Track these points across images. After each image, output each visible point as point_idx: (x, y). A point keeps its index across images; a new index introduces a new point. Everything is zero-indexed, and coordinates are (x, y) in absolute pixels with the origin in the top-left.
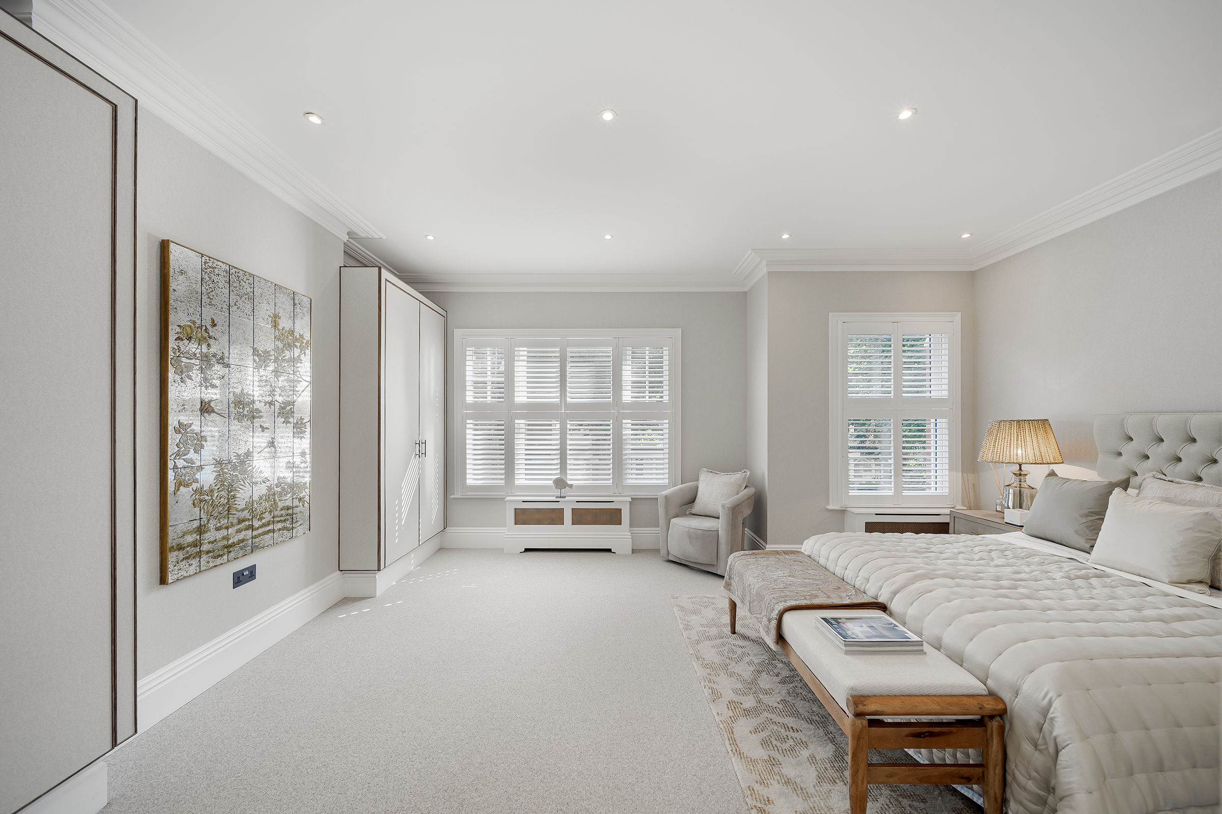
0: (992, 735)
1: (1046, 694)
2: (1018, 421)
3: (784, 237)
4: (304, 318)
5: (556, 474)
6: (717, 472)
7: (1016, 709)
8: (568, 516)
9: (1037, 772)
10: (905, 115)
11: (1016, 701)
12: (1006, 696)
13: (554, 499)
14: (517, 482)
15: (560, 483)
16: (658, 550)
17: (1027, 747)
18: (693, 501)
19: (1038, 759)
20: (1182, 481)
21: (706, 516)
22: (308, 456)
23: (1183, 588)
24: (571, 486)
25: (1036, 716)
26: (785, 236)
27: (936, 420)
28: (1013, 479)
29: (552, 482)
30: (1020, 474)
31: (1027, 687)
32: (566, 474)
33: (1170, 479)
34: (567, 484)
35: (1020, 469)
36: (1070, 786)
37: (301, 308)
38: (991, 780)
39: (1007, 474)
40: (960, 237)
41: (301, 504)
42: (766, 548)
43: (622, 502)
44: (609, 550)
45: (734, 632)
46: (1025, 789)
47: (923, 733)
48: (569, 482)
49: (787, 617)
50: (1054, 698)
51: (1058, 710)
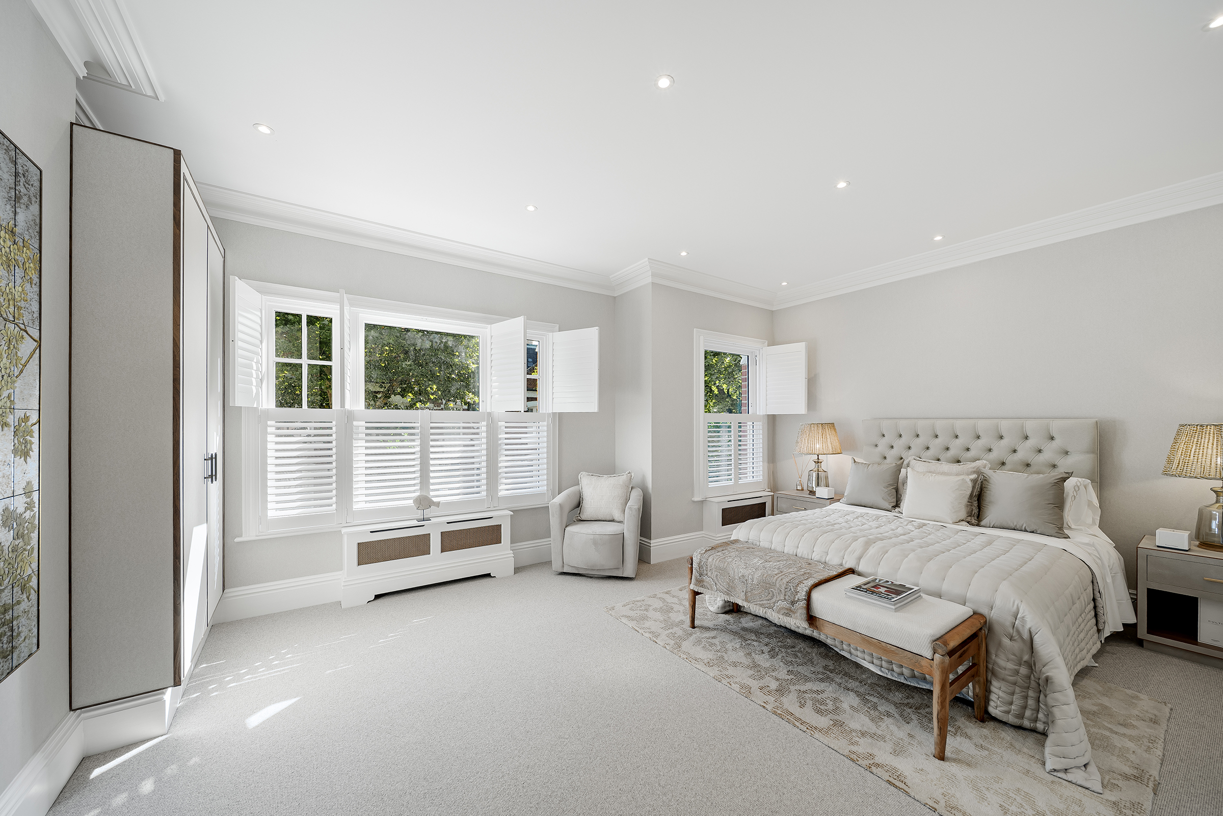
0: (982, 641)
1: (1014, 603)
2: (822, 424)
3: (682, 254)
4: (31, 207)
5: (414, 491)
6: (599, 475)
7: (994, 617)
8: (435, 543)
9: (1014, 655)
10: (842, 185)
11: (992, 613)
12: (984, 611)
13: (415, 523)
14: (356, 507)
15: (424, 502)
16: (549, 563)
17: (1006, 641)
18: (579, 505)
19: (1016, 646)
20: (930, 461)
21: (595, 521)
22: (35, 496)
23: (959, 525)
24: (438, 504)
25: (1010, 619)
26: (684, 254)
27: (753, 423)
28: (813, 466)
29: (411, 501)
30: (818, 462)
31: (998, 602)
32: (428, 490)
33: (924, 460)
34: (433, 502)
35: (818, 459)
36: (1050, 655)
37: (27, 186)
38: (981, 671)
39: (809, 462)
40: (781, 284)
41: (25, 596)
42: (650, 543)
43: (502, 517)
44: (488, 575)
45: (693, 627)
46: (1005, 669)
47: (962, 654)
48: (435, 500)
49: (816, 595)
50: (1020, 604)
51: (1024, 611)
